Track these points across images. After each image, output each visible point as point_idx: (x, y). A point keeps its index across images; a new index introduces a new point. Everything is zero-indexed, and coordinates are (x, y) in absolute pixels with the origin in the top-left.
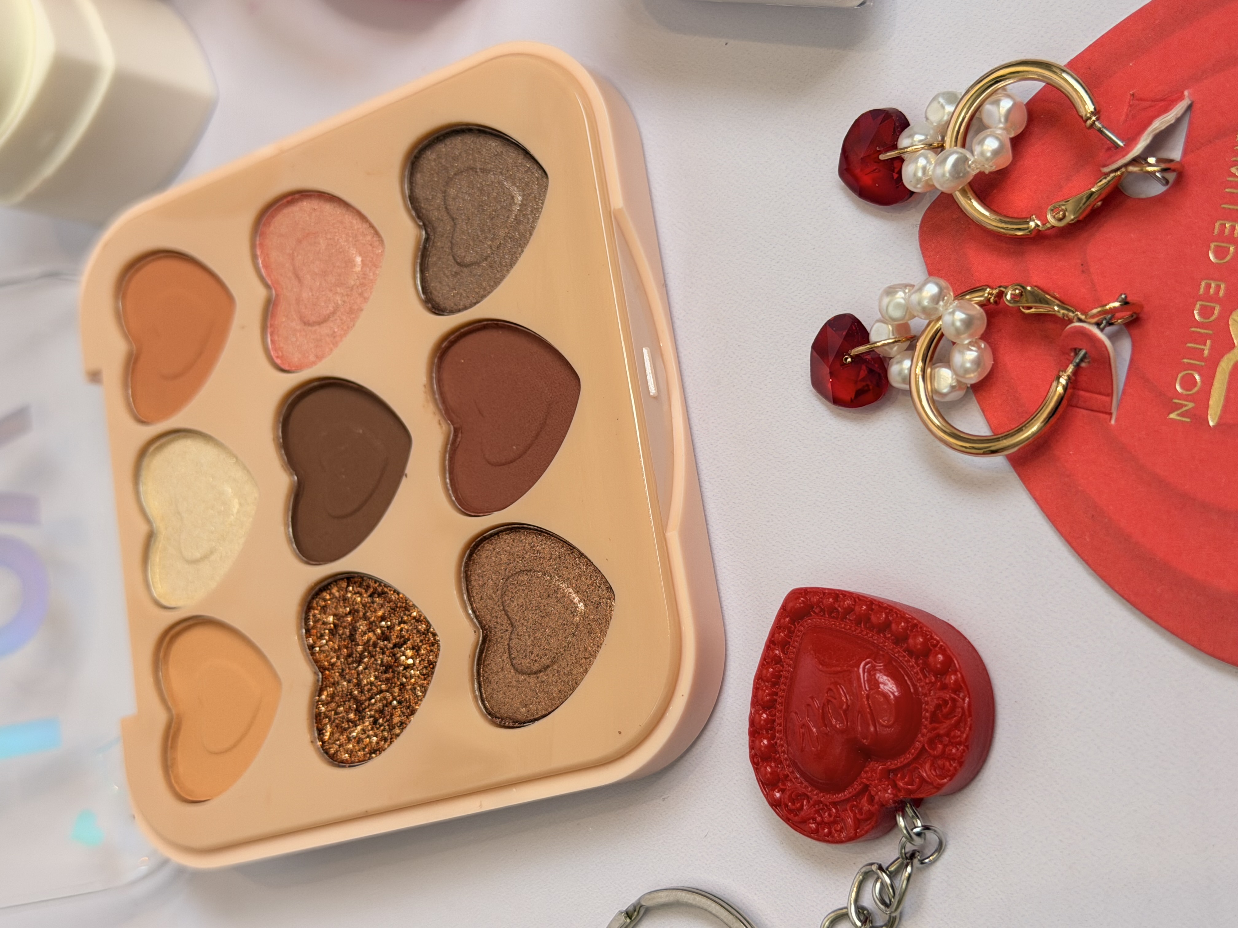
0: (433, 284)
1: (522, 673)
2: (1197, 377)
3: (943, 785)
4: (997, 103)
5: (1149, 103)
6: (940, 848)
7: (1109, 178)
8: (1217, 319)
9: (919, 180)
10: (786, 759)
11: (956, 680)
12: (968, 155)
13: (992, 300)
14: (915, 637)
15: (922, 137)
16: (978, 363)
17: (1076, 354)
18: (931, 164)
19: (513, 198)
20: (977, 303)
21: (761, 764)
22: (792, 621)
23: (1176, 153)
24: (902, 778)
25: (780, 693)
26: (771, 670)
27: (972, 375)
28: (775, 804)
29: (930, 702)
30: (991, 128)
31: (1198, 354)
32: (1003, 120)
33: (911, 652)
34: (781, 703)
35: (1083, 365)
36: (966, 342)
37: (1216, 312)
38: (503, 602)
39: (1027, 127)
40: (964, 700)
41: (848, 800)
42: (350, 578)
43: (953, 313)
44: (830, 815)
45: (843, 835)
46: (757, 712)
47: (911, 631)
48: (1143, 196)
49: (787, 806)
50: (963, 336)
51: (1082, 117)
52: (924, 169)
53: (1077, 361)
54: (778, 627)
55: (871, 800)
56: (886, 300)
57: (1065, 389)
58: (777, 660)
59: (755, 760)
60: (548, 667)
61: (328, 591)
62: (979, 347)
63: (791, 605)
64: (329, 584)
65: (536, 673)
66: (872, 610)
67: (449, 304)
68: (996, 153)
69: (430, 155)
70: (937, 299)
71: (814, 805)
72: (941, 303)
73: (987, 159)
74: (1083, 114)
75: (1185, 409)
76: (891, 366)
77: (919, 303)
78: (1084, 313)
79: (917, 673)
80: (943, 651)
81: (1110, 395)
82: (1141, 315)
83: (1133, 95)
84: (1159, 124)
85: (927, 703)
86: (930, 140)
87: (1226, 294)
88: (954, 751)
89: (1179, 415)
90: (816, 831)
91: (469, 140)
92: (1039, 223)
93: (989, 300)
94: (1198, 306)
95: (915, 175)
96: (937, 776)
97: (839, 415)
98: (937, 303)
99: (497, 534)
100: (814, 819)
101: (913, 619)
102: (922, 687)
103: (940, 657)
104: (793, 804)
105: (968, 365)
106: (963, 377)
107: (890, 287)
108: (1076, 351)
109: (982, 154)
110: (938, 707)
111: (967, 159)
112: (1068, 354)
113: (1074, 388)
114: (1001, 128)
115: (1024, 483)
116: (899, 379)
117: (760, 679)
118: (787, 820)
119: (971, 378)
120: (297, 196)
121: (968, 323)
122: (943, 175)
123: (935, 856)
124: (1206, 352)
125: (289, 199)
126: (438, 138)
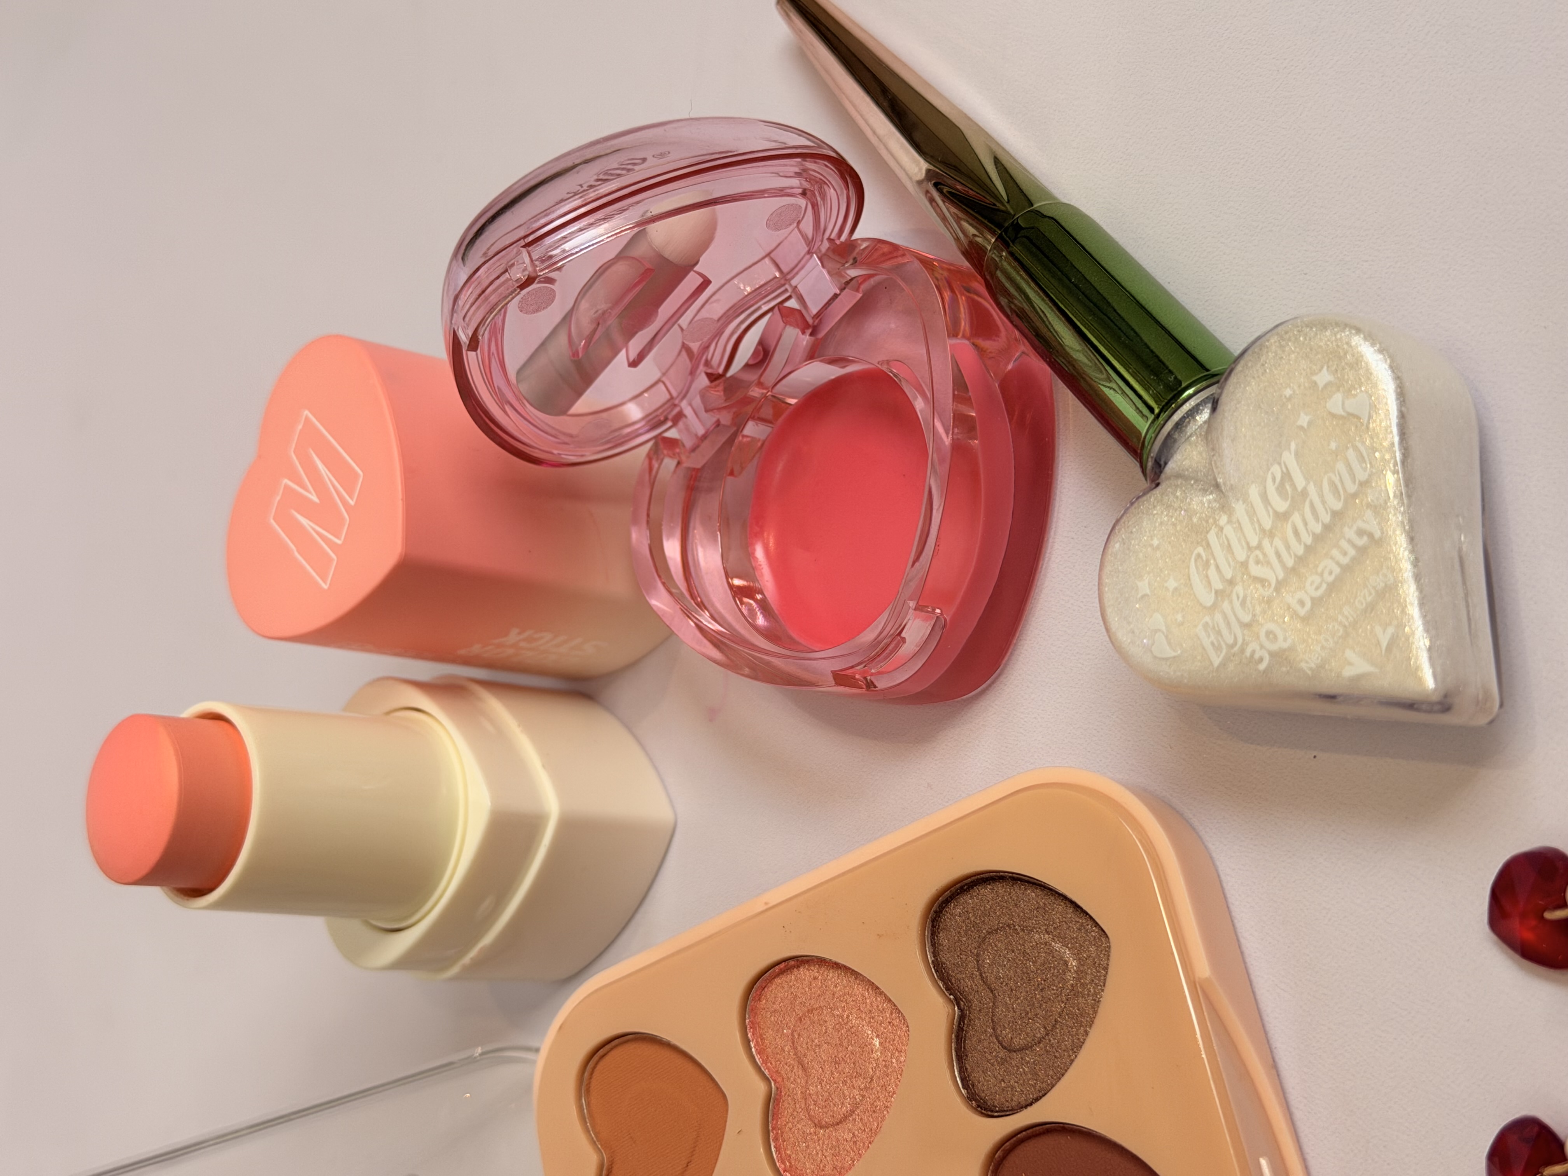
0: (977, 1076)
19: (1066, 963)
67: (998, 1100)
69: (956, 910)
91: (1000, 888)
120: (792, 963)
125: (782, 966)
126: (962, 888)
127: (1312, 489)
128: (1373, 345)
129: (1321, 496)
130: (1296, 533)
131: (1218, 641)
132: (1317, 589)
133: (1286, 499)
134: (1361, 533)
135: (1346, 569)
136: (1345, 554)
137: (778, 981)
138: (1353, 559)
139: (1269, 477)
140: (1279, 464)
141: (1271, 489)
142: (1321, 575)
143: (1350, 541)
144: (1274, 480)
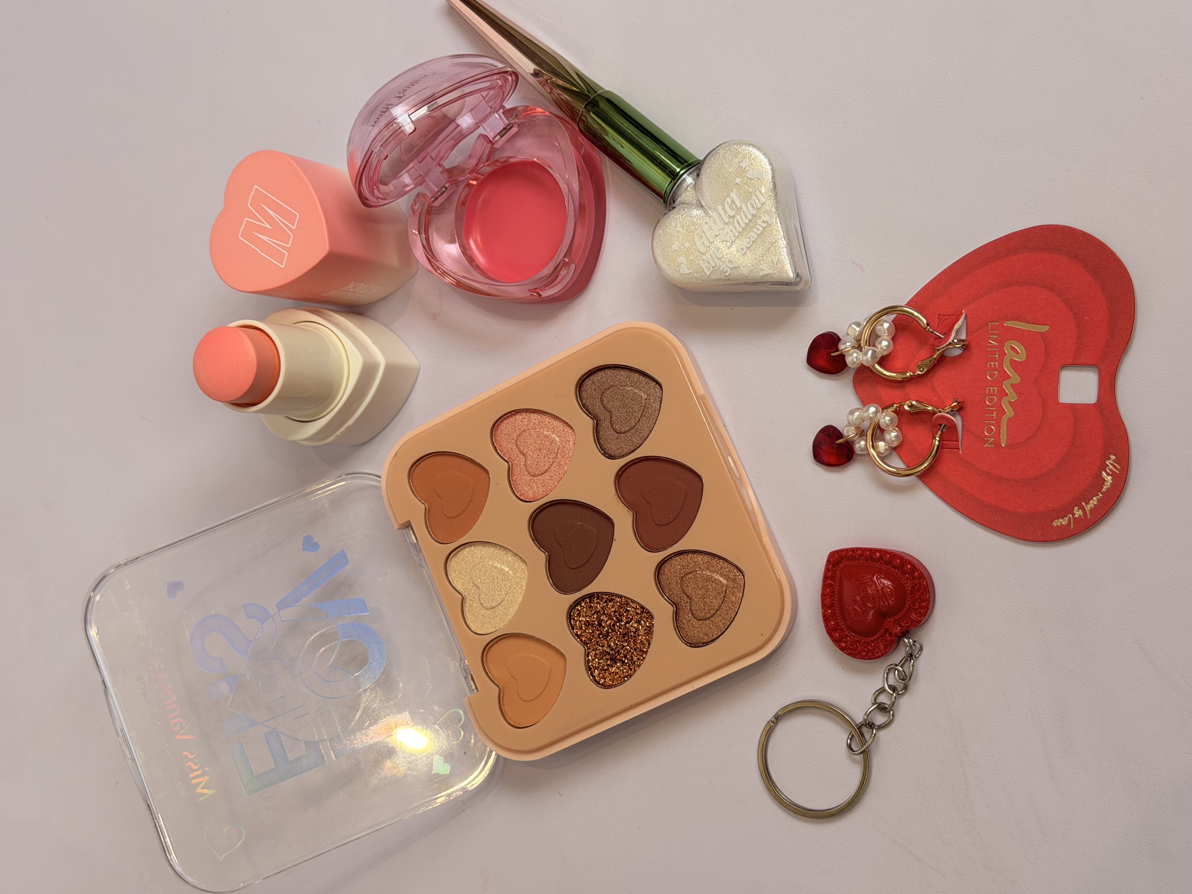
0: (606, 445)
1: (701, 620)
2: (993, 428)
3: (922, 620)
4: (882, 325)
5: (947, 317)
6: (921, 649)
7: (940, 351)
8: (996, 402)
9: (854, 363)
10: (845, 628)
11: (918, 574)
12: (876, 349)
13: (898, 409)
14: (896, 560)
15: (850, 344)
16: (897, 436)
17: (941, 427)
18: (859, 355)
19: (642, 396)
20: (892, 411)
21: (832, 633)
22: (834, 566)
23: (963, 337)
24: (903, 621)
25: (835, 599)
26: (828, 590)
27: (895, 443)
28: (842, 649)
29: (909, 585)
30: (880, 337)
31: (992, 419)
32: (886, 332)
33: (895, 568)
34: (837, 604)
35: (944, 430)
36: (891, 429)
37: (995, 400)
38: (682, 590)
39: (895, 333)
40: (924, 582)
41: (878, 638)
42: (591, 596)
43: (884, 418)
44: (871, 647)
45: (880, 654)
46: (825, 611)
47: (893, 558)
48: (952, 356)
49: (850, 648)
50: (890, 427)
51: (923, 328)
52: (856, 357)
53: (941, 429)
54: (827, 569)
55: (891, 634)
56: (850, 417)
57: (939, 441)
58: (831, 585)
59: (829, 632)
60: (714, 614)
61: (579, 606)
62: (896, 430)
63: (831, 560)
64: (580, 602)
65: (709, 618)
66: (872, 553)
67: (617, 453)
68: (888, 346)
69: (588, 382)
70: (875, 413)
71: (863, 644)
72: (878, 414)
73: (884, 350)
74: (923, 325)
75: (990, 441)
76: (855, 445)
77: (868, 415)
78: (943, 409)
79: (900, 575)
80: (910, 563)
81: (958, 441)
82: (964, 406)
83: (939, 314)
84: (956, 327)
85: (907, 587)
86: (853, 345)
87: (997, 392)
88: (924, 604)
89: (988, 444)
90: (866, 655)
91: (608, 372)
92: (911, 373)
93: (896, 409)
94: (987, 398)
95: (853, 360)
96: (918, 617)
97: (829, 471)
98: (877, 415)
99: (671, 558)
100: (864, 651)
101: (892, 552)
102: (904, 581)
103: (909, 566)
104: (853, 646)
105: (893, 439)
106: (892, 444)
107: (850, 411)
108: (940, 425)
109: (881, 348)
110: (913, 587)
111: (876, 351)
112: (937, 427)
113: (942, 441)
114: (888, 336)
115: (926, 485)
116: (859, 450)
117: (824, 596)
118: (850, 654)
119: (894, 444)
120: (512, 413)
121: (891, 421)
122: (867, 360)
123: (920, 652)
124: (995, 417)
125: (508, 415)
126: (591, 373)
127: (743, 206)
128: (761, 152)
129: (748, 209)
130: (739, 224)
131: (709, 266)
132: (748, 244)
133: (734, 210)
134: (764, 222)
135: (759, 235)
136: (758, 230)
137: (506, 421)
138: (762, 232)
139: (726, 202)
140: (730, 198)
141: (727, 207)
142: (749, 238)
143: (760, 225)
144: (728, 203)
